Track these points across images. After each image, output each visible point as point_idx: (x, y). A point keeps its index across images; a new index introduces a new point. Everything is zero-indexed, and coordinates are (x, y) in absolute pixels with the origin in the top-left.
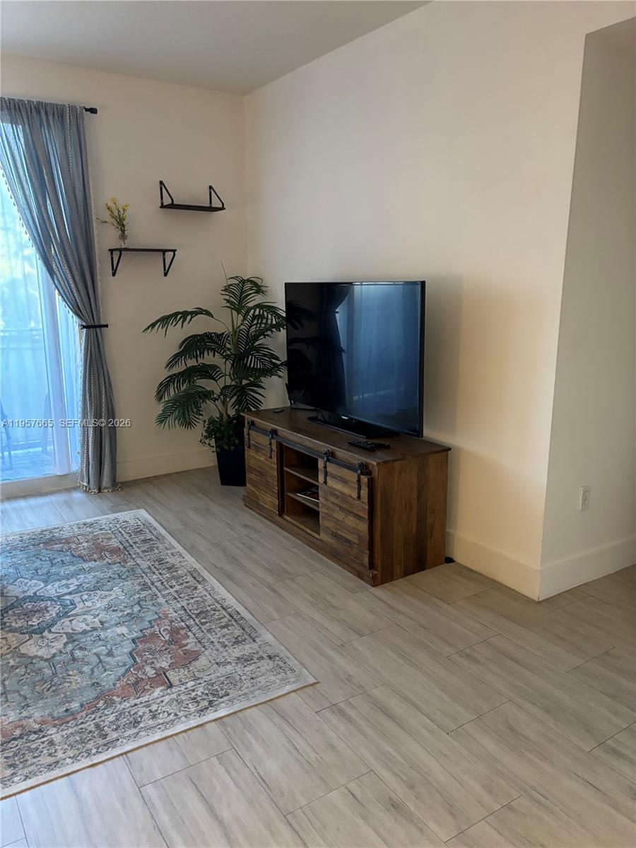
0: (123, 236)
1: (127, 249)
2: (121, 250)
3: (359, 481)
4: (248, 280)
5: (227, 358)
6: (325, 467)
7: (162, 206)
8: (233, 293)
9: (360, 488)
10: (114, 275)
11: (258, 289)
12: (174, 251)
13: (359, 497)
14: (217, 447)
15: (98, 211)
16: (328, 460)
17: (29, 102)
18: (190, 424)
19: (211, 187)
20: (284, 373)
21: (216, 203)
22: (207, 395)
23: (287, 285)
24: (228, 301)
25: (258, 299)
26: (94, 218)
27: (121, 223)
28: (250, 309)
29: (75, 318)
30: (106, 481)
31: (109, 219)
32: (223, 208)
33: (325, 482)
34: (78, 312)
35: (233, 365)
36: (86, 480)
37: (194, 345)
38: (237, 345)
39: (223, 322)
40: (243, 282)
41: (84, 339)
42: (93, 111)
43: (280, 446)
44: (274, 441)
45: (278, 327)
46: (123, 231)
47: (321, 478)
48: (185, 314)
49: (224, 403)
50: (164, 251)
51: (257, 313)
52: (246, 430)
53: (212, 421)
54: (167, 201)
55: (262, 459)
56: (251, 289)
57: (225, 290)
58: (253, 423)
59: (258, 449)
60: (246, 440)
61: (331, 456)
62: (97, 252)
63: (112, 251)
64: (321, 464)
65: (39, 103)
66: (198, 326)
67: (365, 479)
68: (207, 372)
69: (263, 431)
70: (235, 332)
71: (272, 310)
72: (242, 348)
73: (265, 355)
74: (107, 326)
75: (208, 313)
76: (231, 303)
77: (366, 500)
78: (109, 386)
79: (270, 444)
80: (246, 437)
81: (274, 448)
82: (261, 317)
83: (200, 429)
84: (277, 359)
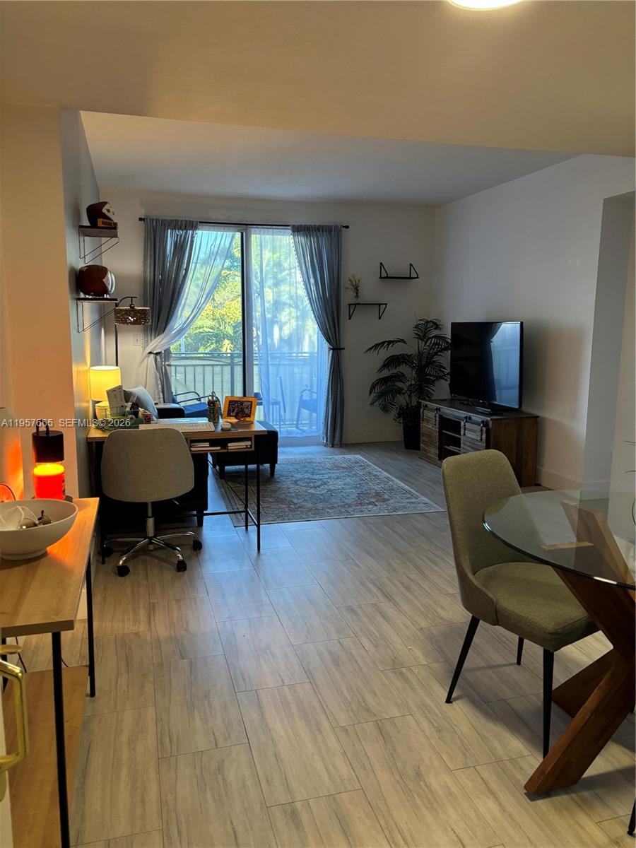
0: (357, 296)
1: (358, 304)
2: (355, 304)
3: (481, 430)
4: (431, 321)
5: (413, 368)
6: (465, 425)
7: (381, 278)
8: (420, 329)
9: (482, 434)
10: (350, 319)
11: (436, 326)
12: (386, 304)
13: (481, 439)
14: (404, 423)
15: (345, 283)
16: (467, 421)
17: (315, 226)
18: (387, 411)
19: (411, 264)
20: (448, 378)
21: (414, 275)
22: (400, 391)
23: (452, 324)
24: (417, 334)
25: (437, 332)
26: (342, 285)
27: (356, 289)
28: (429, 338)
29: (327, 343)
30: (337, 441)
31: (349, 286)
32: (418, 277)
33: (464, 434)
34: (328, 340)
35: (416, 372)
36: (325, 439)
37: (392, 361)
38: (420, 361)
39: (412, 347)
40: (428, 322)
41: (330, 355)
42: (347, 227)
43: (441, 417)
44: (437, 415)
45: (446, 349)
46: (357, 293)
47: (462, 433)
48: (390, 342)
49: (410, 396)
50: (380, 305)
51: (433, 342)
52: (422, 410)
53: (401, 408)
54: (384, 275)
55: (430, 427)
56: (432, 327)
57: (416, 327)
58: (426, 406)
59: (428, 421)
60: (422, 416)
61: (468, 419)
62: (342, 305)
63: (350, 305)
64: (462, 424)
65: (320, 226)
66: (396, 350)
67: (484, 429)
68: (400, 377)
69: (432, 410)
70: (419, 353)
71: (443, 338)
72: (423, 363)
73: (437, 366)
74: (344, 349)
75: (403, 341)
76: (419, 335)
77: (484, 441)
78: (342, 386)
79: (435, 417)
80: (421, 414)
81: (438, 419)
82: (437, 344)
83: (394, 413)
84: (445, 368)
